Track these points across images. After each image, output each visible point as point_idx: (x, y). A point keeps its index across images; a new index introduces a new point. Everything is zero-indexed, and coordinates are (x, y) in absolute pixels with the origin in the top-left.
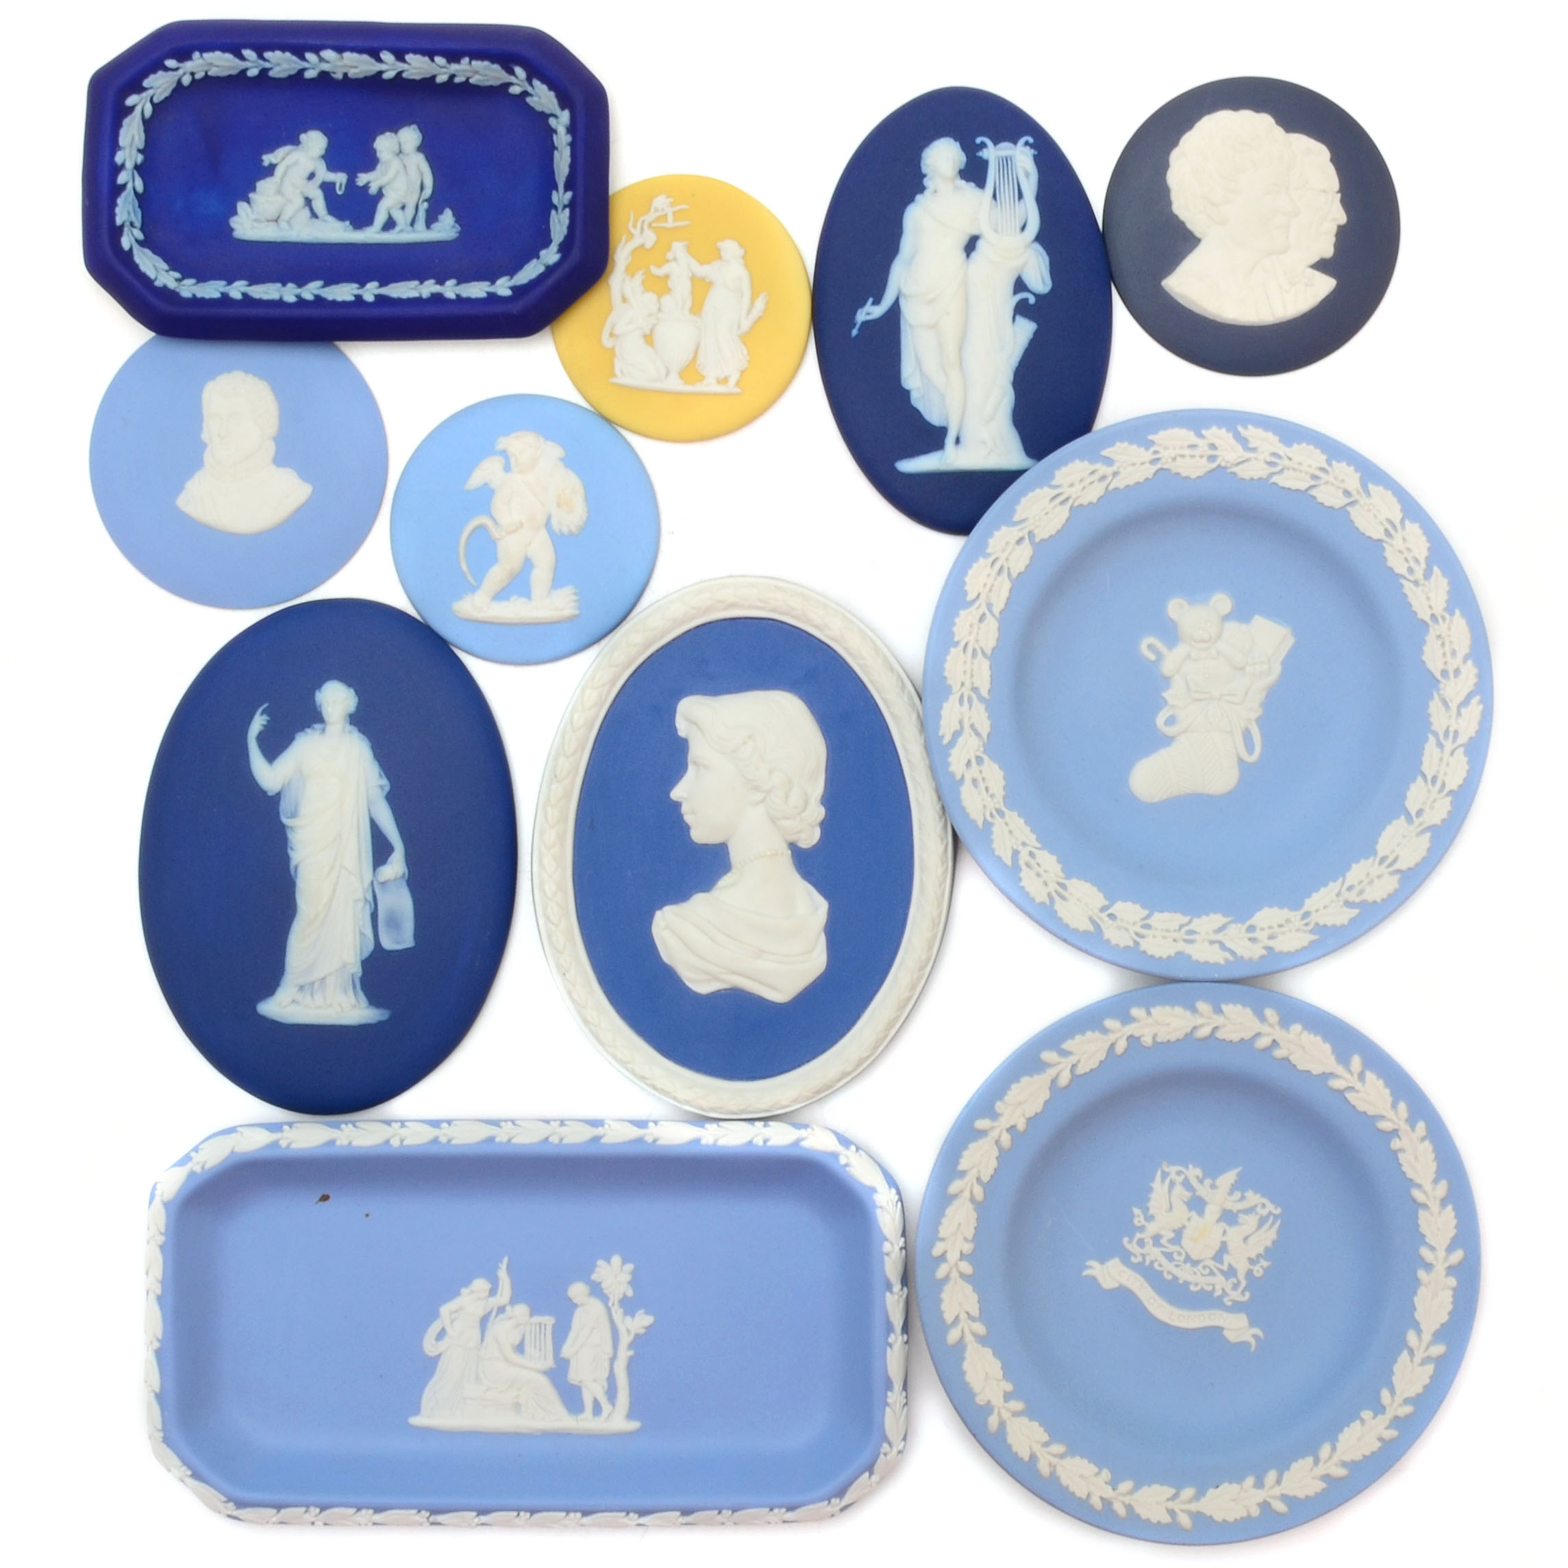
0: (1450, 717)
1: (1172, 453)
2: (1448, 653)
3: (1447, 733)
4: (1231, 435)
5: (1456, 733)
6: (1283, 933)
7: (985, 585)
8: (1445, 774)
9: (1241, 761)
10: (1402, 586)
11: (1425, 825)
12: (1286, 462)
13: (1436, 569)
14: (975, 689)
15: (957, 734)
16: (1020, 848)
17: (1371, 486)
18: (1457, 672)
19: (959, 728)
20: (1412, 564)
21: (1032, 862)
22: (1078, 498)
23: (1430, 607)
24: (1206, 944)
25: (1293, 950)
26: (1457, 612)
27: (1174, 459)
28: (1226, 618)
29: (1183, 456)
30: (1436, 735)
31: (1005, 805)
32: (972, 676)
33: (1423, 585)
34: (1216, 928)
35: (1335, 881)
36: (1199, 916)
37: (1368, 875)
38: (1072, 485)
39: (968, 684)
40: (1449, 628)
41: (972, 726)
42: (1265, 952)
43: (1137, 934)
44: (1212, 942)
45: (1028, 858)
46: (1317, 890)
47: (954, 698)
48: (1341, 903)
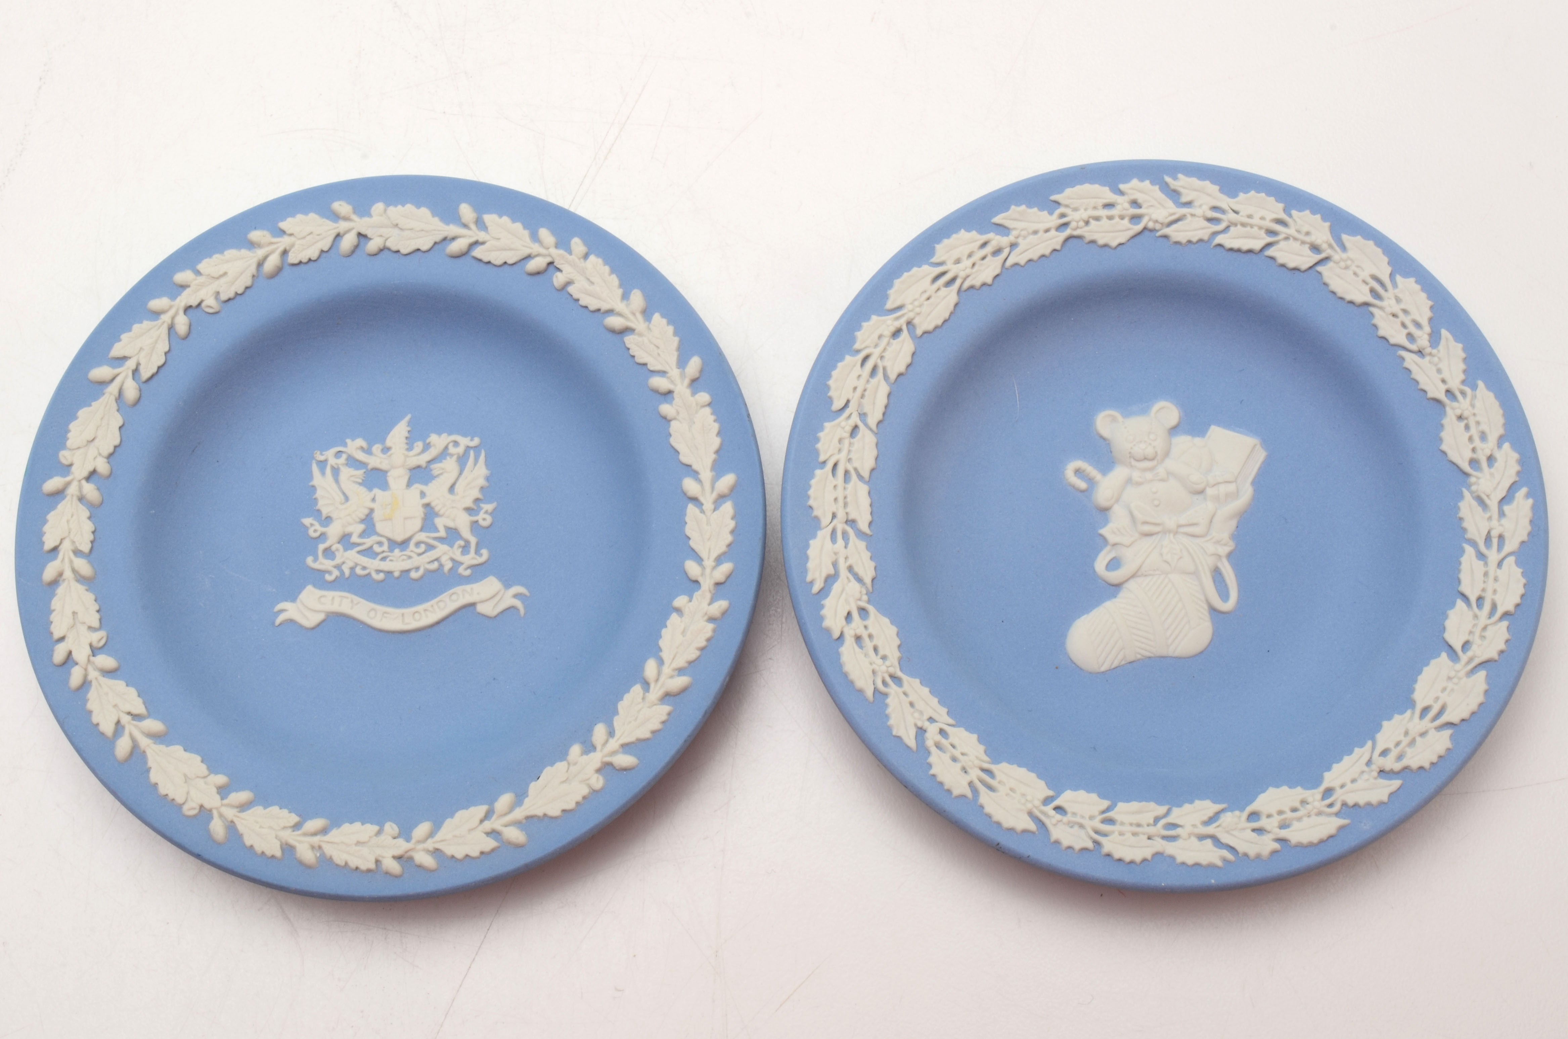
0: (1490, 518)
1: (1083, 214)
2: (1476, 438)
3: (1488, 539)
4: (1157, 188)
5: (1501, 537)
6: (1299, 819)
7: (855, 389)
8: (1495, 591)
9: (1213, 610)
10: (1403, 359)
11: (1477, 661)
12: (1232, 216)
13: (1444, 333)
14: (851, 522)
15: (830, 580)
16: (926, 724)
17: (1345, 237)
18: (1491, 459)
19: (832, 572)
20: (1412, 329)
21: (944, 742)
22: (968, 276)
23: (1444, 381)
24: (1194, 840)
25: (1315, 840)
26: (1481, 384)
27: (1087, 223)
28: (1174, 430)
29: (1097, 219)
30: (1473, 543)
31: (901, 670)
32: (845, 505)
33: (1430, 354)
34: (1205, 818)
35: (1362, 745)
36: (1180, 805)
37: (1406, 733)
38: (958, 261)
39: (841, 515)
40: (1473, 406)
41: (850, 569)
42: (1276, 846)
43: (1097, 832)
44: (1202, 837)
45: (939, 738)
46: (1339, 760)
47: (824, 534)
48: (1375, 774)
